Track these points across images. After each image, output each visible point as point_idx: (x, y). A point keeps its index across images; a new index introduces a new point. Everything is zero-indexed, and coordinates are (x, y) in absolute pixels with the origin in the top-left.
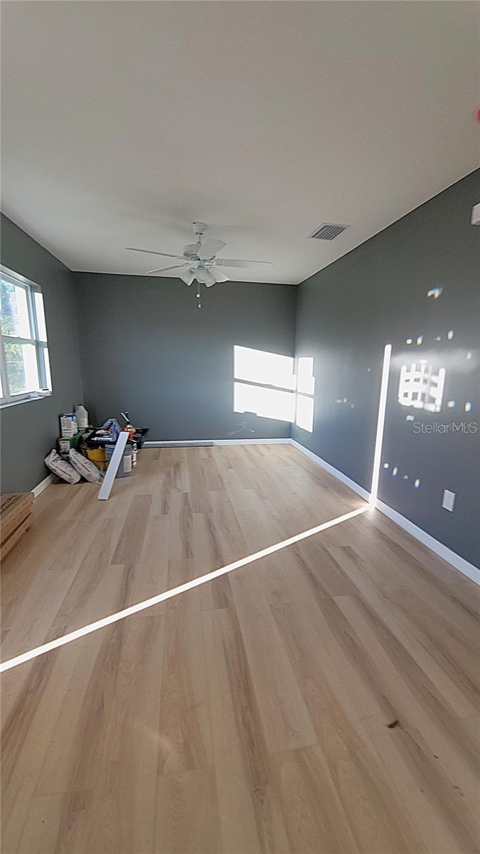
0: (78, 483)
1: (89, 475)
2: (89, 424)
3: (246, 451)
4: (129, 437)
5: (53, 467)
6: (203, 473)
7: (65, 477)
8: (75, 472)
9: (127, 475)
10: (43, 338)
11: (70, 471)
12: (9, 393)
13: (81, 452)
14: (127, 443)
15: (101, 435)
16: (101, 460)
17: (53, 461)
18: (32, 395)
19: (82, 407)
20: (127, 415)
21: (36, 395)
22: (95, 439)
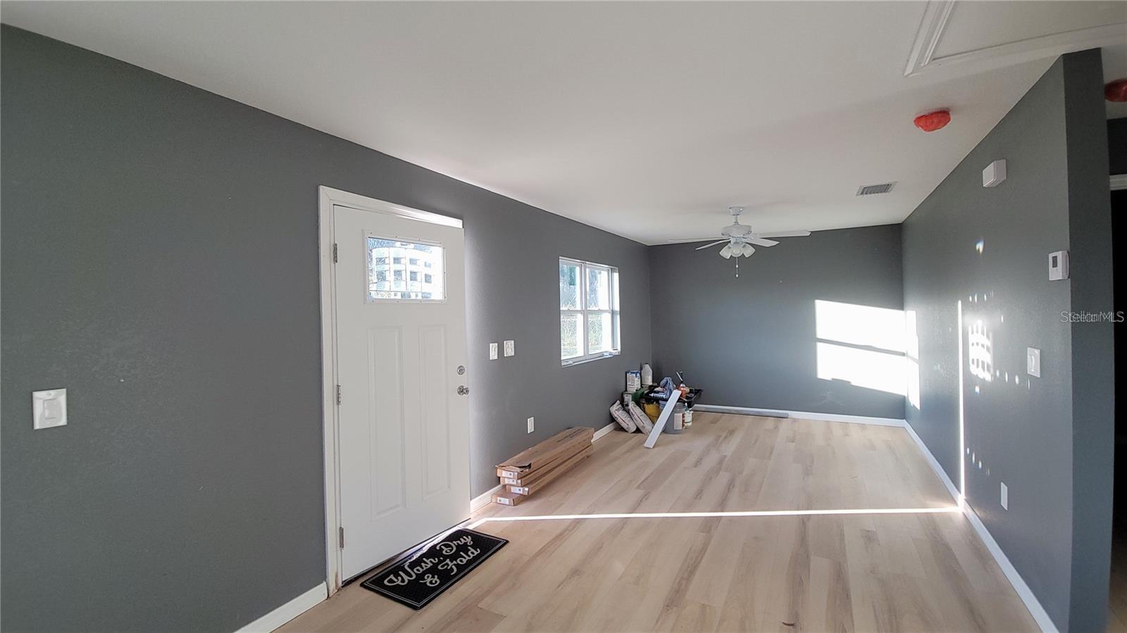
0: (634, 432)
1: (643, 427)
2: (653, 382)
4: (681, 395)
5: (616, 415)
6: (756, 442)
7: (624, 425)
8: (632, 422)
9: (676, 432)
10: (617, 308)
11: (629, 421)
12: (588, 352)
13: (640, 407)
14: (678, 401)
15: (658, 392)
17: (616, 410)
18: (605, 354)
19: (647, 365)
20: (681, 375)
21: (608, 354)
22: (652, 395)
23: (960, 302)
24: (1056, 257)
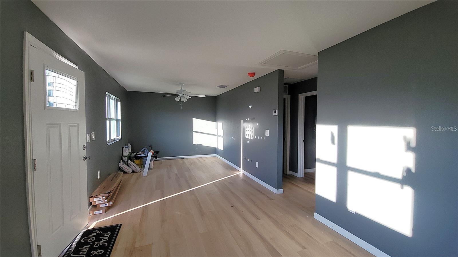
0: (132, 173)
1: (136, 170)
2: (132, 151)
3: (198, 159)
4: (152, 154)
5: (122, 167)
6: (181, 167)
7: (126, 171)
8: (130, 169)
9: (152, 169)
11: (128, 168)
12: (111, 138)
13: (132, 161)
14: (151, 157)
15: (140, 154)
16: (140, 164)
17: (122, 165)
18: (115, 139)
19: (130, 144)
20: (151, 146)
22: (138, 156)
23: (242, 120)
24: (276, 111)
